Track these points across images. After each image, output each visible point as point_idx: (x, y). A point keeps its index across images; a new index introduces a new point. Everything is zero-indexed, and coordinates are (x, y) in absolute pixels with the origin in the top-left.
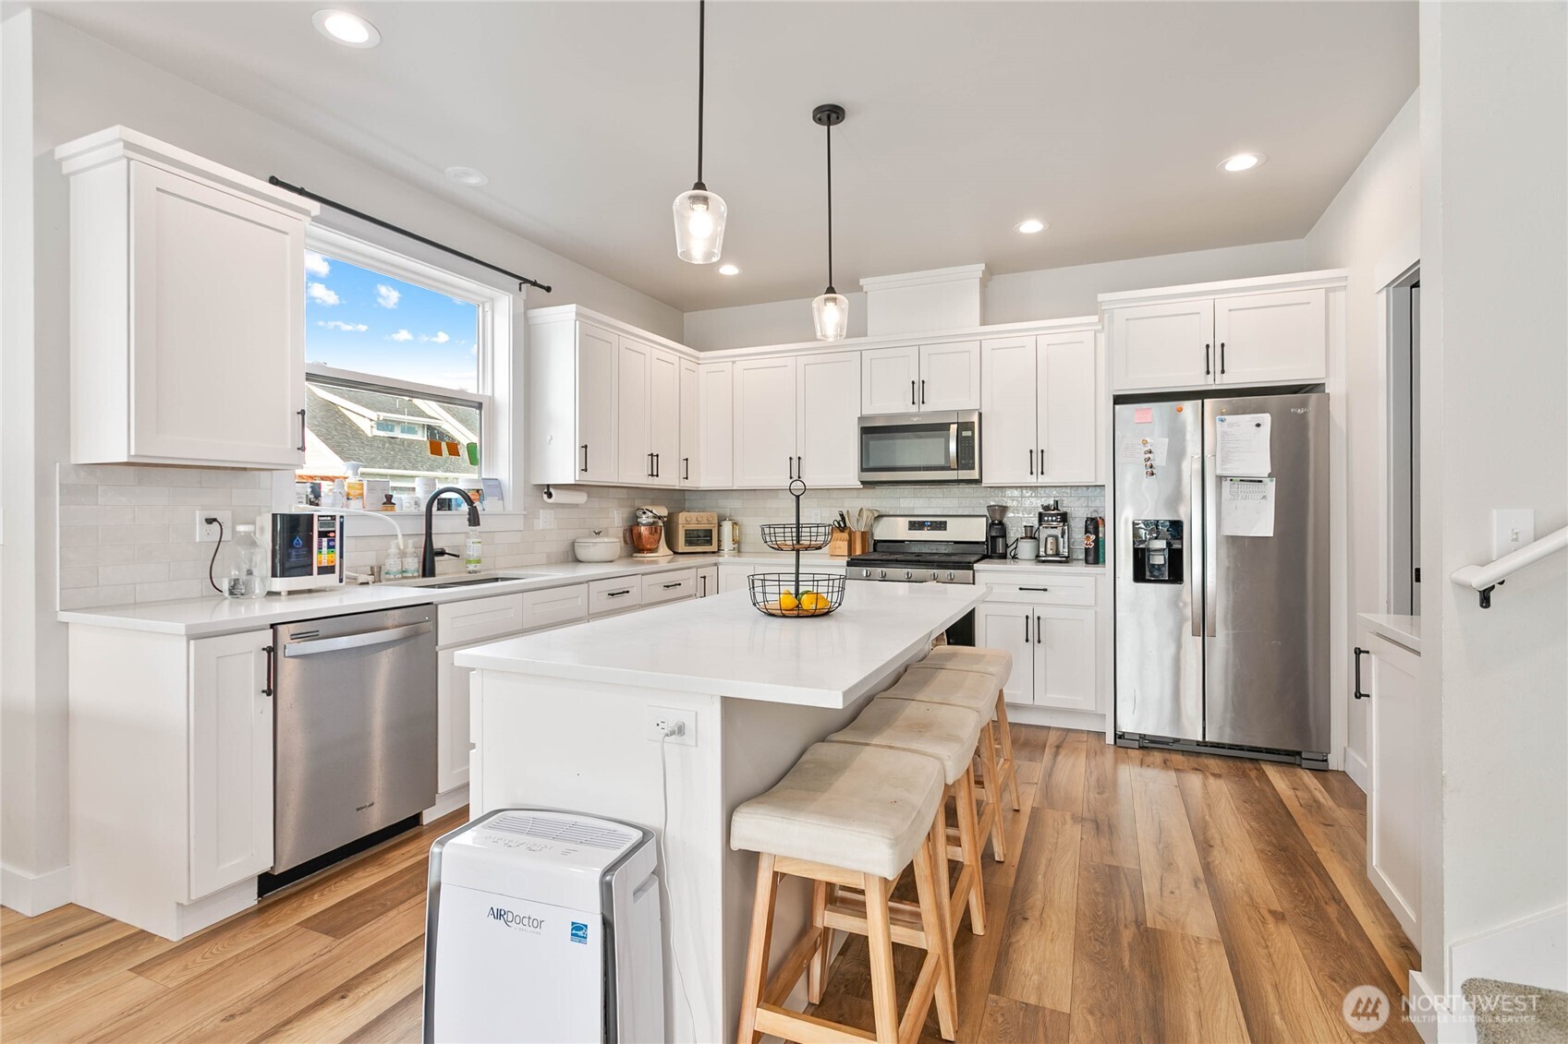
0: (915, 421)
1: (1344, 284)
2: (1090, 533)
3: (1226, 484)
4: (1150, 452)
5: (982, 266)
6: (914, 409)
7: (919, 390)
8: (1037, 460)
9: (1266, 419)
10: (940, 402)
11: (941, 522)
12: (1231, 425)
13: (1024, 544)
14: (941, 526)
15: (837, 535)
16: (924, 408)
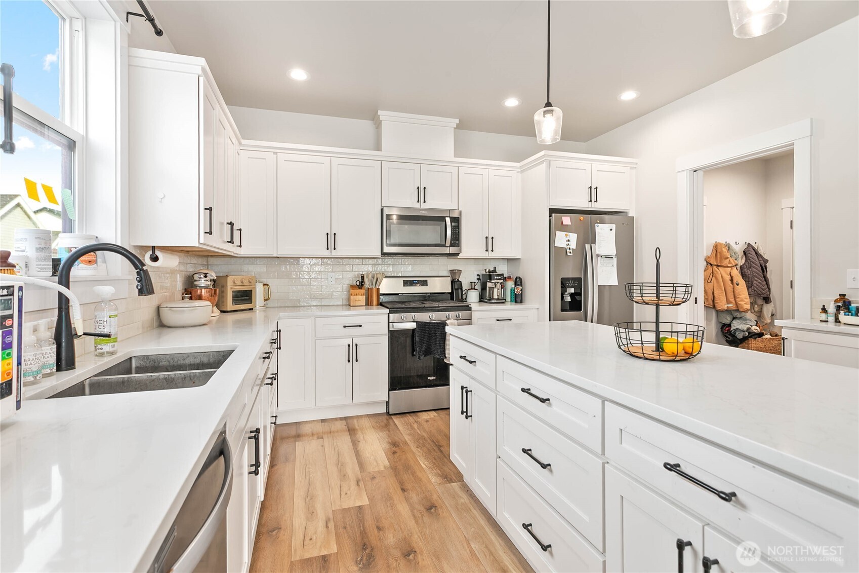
0: (423, 213)
1: (634, 166)
2: (518, 285)
3: (599, 258)
4: (569, 241)
5: (457, 121)
6: (417, 206)
7: (421, 193)
8: (489, 243)
9: (614, 226)
10: (435, 203)
11: (424, 280)
12: (601, 229)
13: (471, 293)
14: (424, 283)
15: (358, 291)
16: (424, 206)
